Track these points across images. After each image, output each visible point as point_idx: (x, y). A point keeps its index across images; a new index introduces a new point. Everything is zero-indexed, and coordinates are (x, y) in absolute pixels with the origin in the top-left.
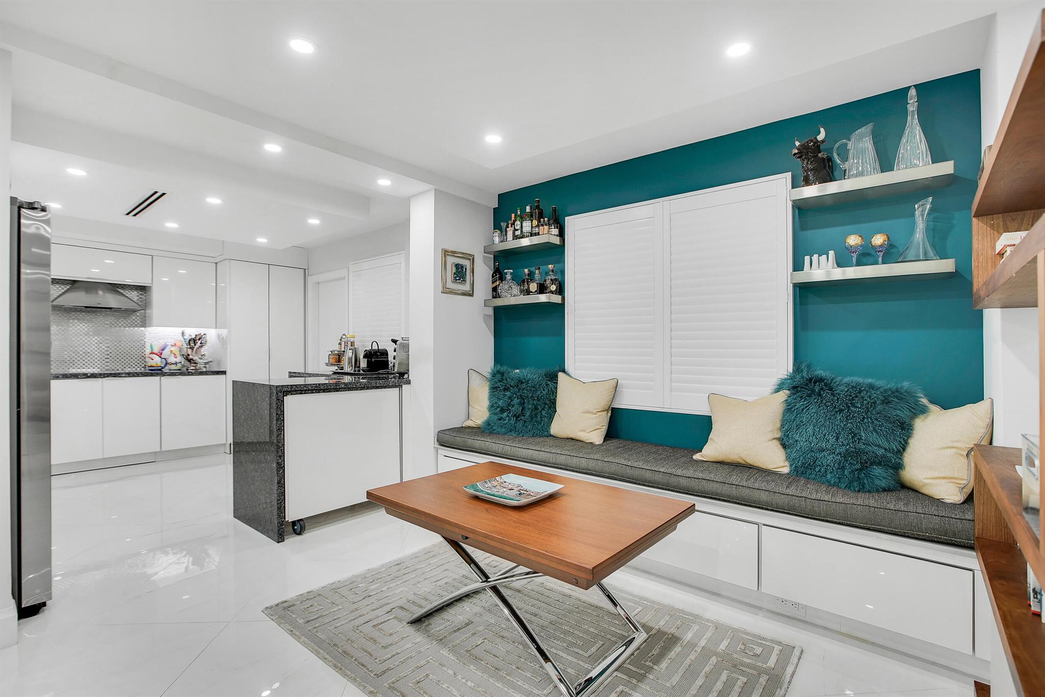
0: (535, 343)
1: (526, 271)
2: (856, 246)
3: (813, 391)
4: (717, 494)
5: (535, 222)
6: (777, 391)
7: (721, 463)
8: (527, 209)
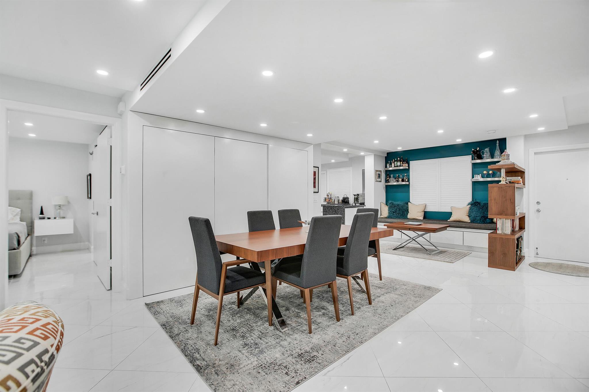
0: (400, 195)
1: (397, 175)
2: (486, 174)
3: (476, 205)
4: (454, 226)
5: (401, 163)
6: (468, 205)
7: (455, 221)
8: (399, 159)
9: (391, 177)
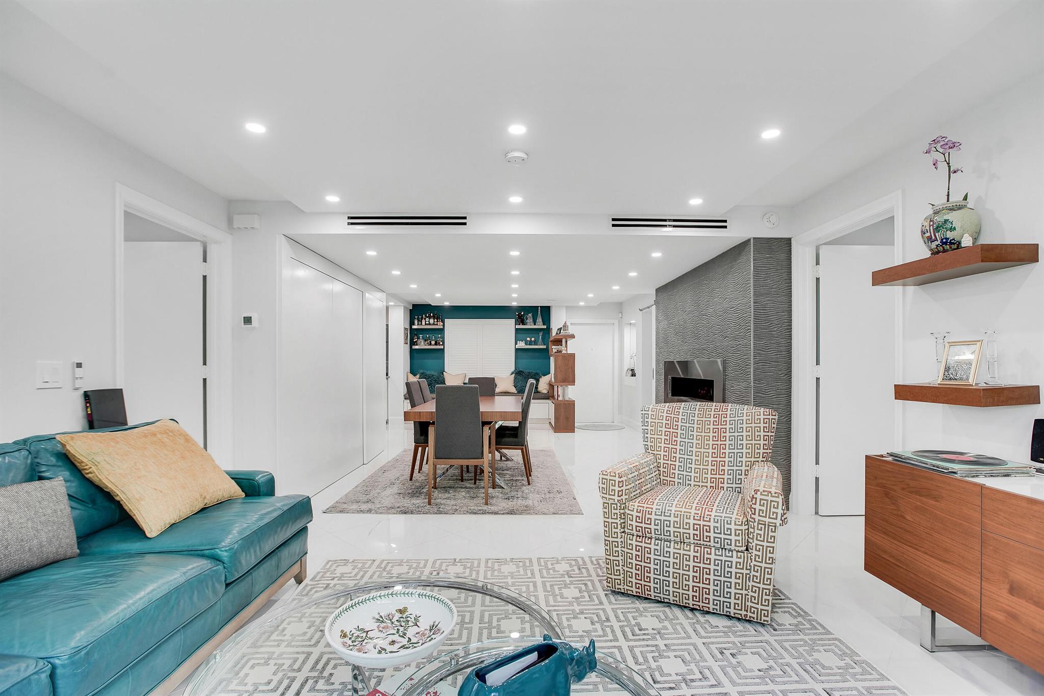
1: (428, 336)
2: (529, 340)
5: (436, 320)
6: (512, 374)
8: (432, 315)
9: (419, 338)
